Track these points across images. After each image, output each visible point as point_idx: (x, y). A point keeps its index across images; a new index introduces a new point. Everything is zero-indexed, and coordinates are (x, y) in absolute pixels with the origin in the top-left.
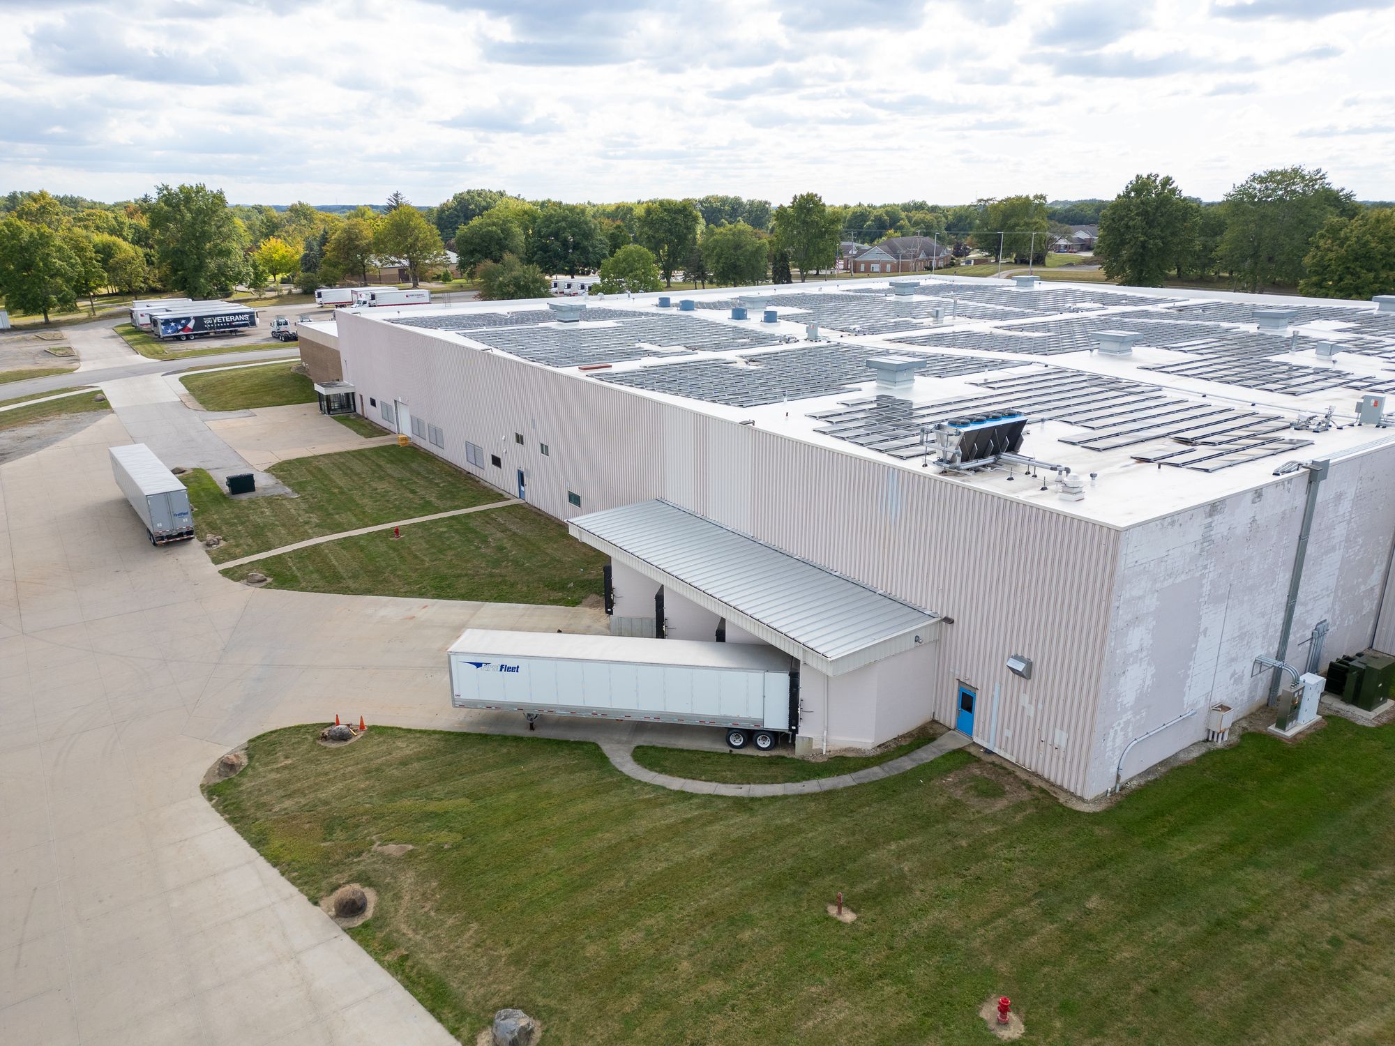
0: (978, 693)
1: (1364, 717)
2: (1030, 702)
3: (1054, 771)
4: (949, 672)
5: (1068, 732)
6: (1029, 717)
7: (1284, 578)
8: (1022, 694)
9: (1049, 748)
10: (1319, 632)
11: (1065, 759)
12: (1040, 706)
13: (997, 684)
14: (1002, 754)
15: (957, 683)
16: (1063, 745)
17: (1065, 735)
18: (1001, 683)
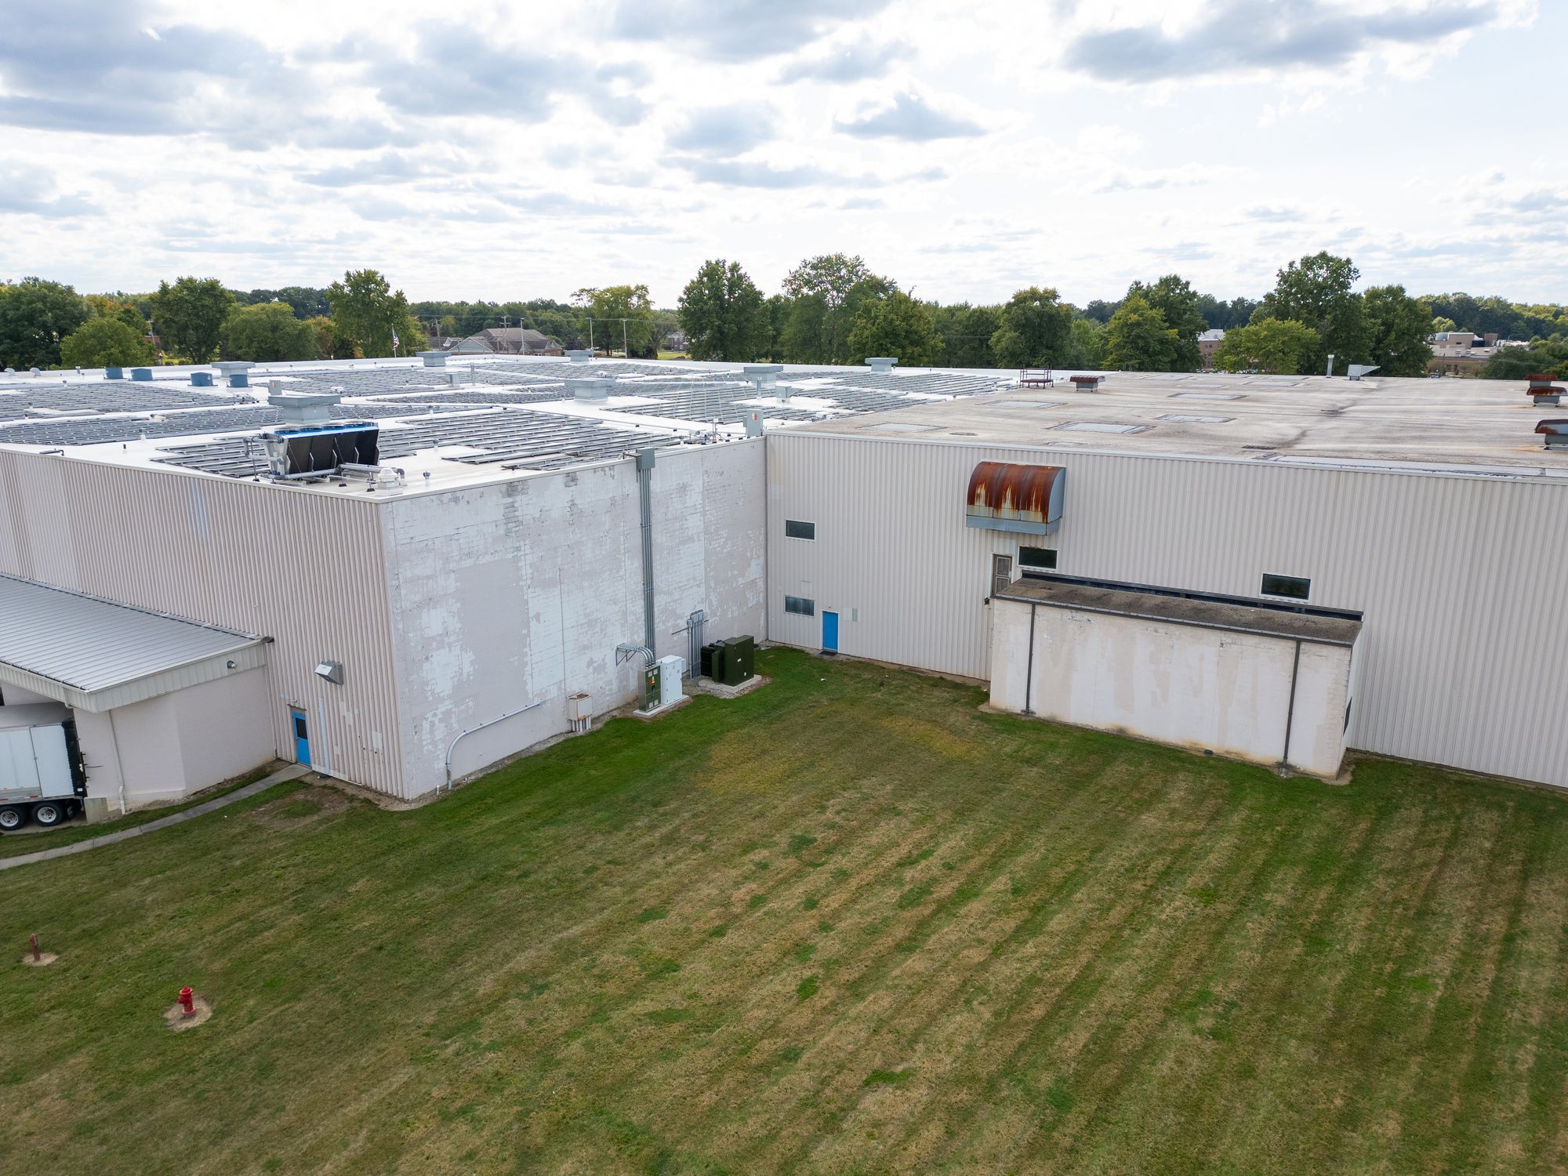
0: (307, 713)
1: (728, 691)
2: (348, 711)
3: (379, 780)
4: (280, 699)
5: (382, 732)
6: (350, 726)
7: (633, 566)
8: (340, 704)
9: (370, 753)
10: (696, 624)
11: (384, 762)
12: (356, 712)
13: (320, 699)
14: (337, 776)
15: (288, 708)
16: (381, 748)
17: (379, 734)
18: (323, 697)
